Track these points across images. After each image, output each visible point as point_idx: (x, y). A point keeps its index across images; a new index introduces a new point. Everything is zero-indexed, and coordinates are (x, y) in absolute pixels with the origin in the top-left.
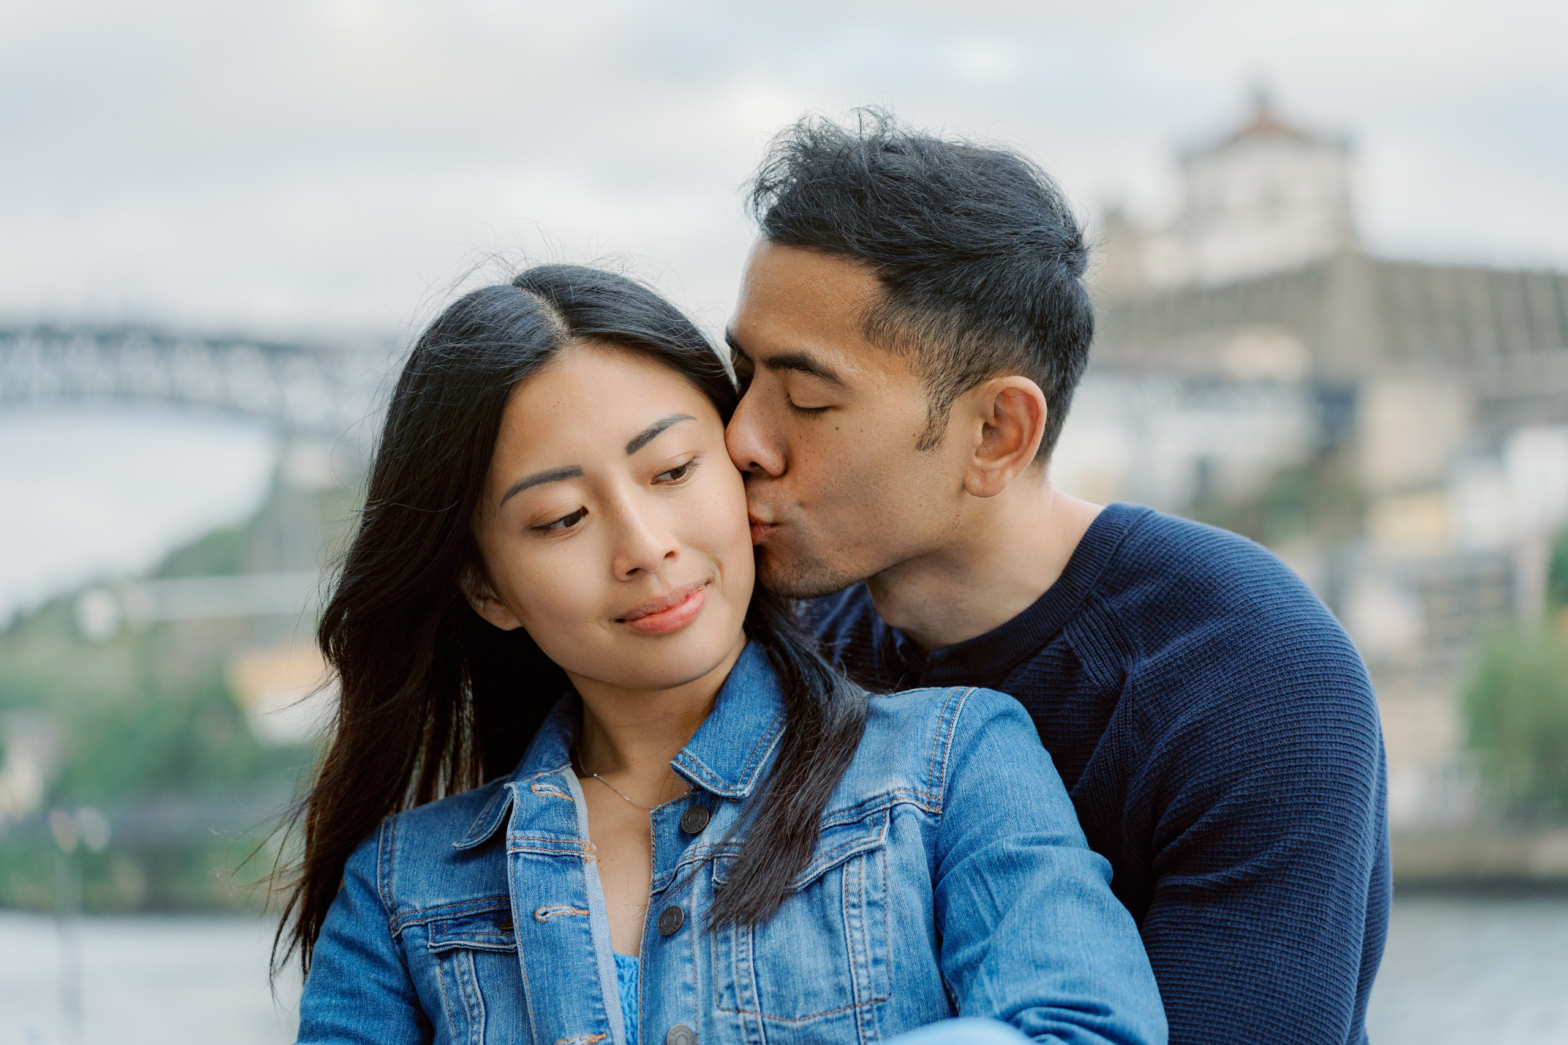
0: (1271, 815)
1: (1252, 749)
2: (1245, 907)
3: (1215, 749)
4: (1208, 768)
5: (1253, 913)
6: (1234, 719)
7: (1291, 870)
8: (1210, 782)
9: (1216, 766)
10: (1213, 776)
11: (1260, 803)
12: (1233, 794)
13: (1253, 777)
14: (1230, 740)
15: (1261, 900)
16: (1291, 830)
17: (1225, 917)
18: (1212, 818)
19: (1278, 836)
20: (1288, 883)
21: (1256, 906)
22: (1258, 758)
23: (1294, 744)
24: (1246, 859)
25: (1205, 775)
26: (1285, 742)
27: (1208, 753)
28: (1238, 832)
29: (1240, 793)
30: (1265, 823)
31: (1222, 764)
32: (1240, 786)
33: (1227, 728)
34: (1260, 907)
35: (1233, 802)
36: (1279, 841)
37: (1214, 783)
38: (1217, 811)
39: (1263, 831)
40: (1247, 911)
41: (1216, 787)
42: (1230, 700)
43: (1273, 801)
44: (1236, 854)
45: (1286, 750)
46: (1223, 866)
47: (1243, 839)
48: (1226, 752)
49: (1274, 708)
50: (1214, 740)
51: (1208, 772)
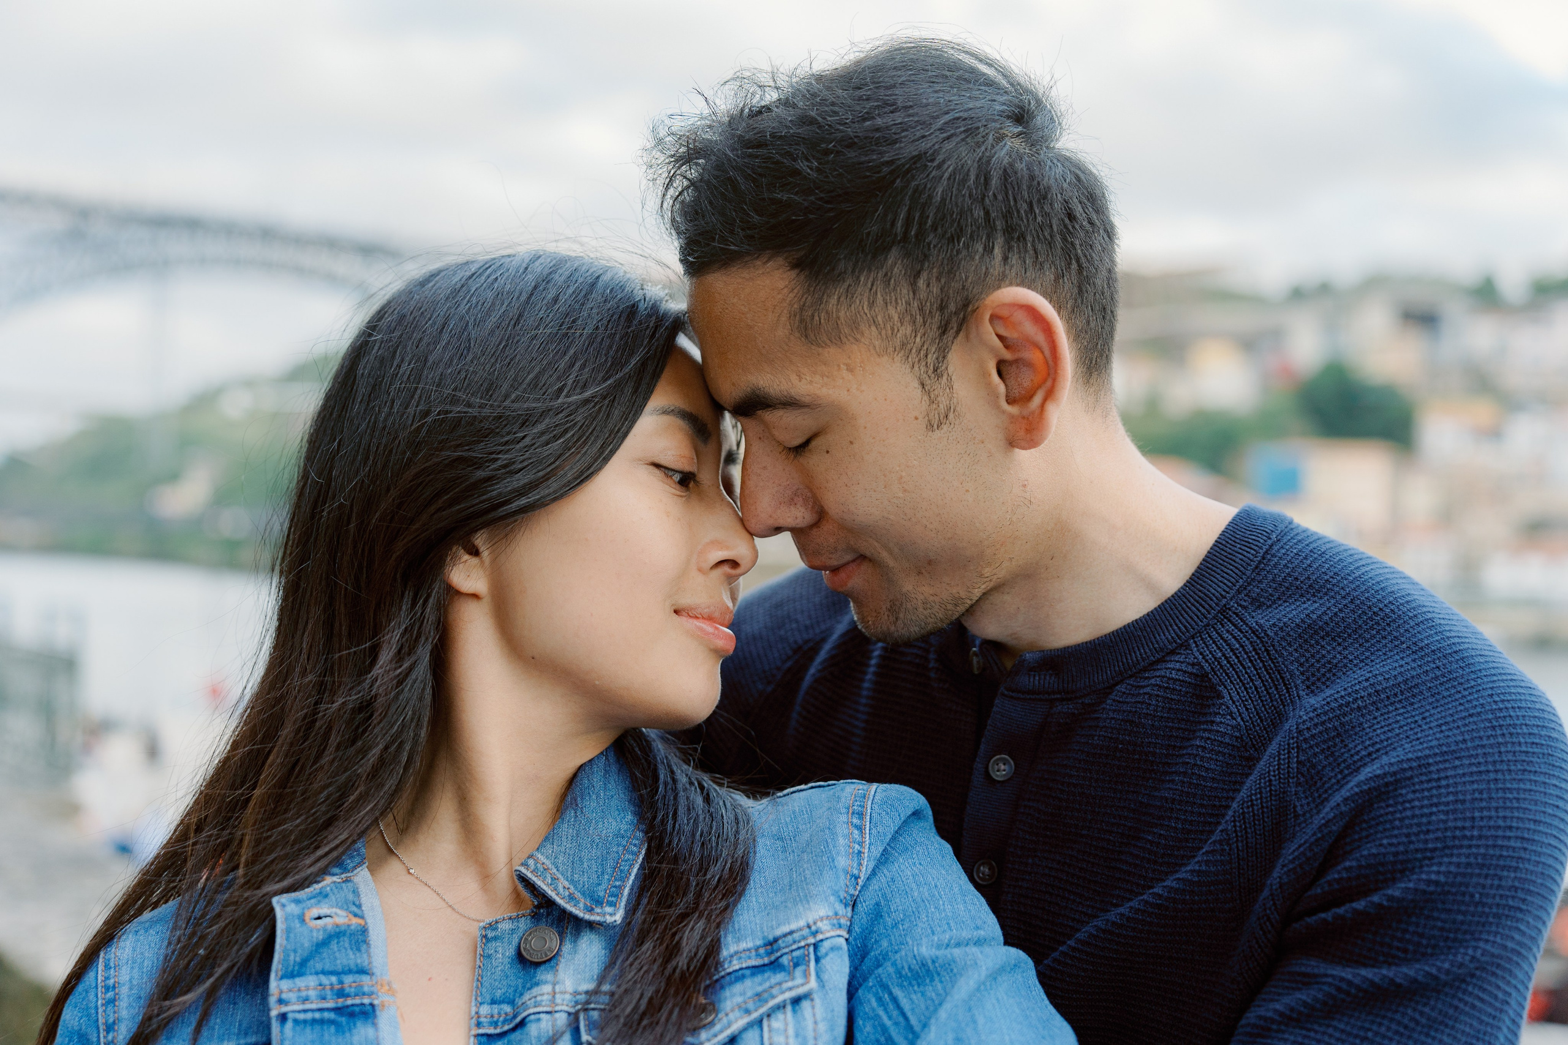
0: (1464, 913)
1: (1459, 824)
2: (1398, 1017)
3: (1409, 813)
4: (1396, 836)
5: (1406, 1027)
6: (1439, 779)
7: (1468, 984)
8: (1396, 854)
9: (1408, 835)
10: (1401, 848)
11: (1455, 894)
12: (1424, 876)
13: (1455, 860)
14: (1431, 805)
15: (1422, 1013)
16: (1484, 936)
17: (1367, 1025)
18: (1388, 900)
19: (1466, 941)
20: (1460, 1000)
21: (1412, 1019)
22: (1465, 837)
23: (1510, 828)
24: (1418, 961)
25: (1391, 845)
26: (1501, 823)
27: (1398, 815)
28: (1417, 925)
29: (1433, 877)
30: (1454, 922)
31: (1417, 834)
32: (1435, 868)
33: (1429, 790)
34: (1417, 1023)
35: (1423, 886)
36: (1467, 948)
37: (1401, 857)
38: (1397, 893)
39: (1450, 931)
40: (1399, 1023)
41: (1402, 862)
42: (1435, 755)
43: (1472, 896)
44: (1405, 951)
45: (1500, 833)
46: (1384, 962)
47: (1422, 935)
48: (1424, 820)
49: (1492, 776)
50: (1410, 802)
51: (1395, 841)
